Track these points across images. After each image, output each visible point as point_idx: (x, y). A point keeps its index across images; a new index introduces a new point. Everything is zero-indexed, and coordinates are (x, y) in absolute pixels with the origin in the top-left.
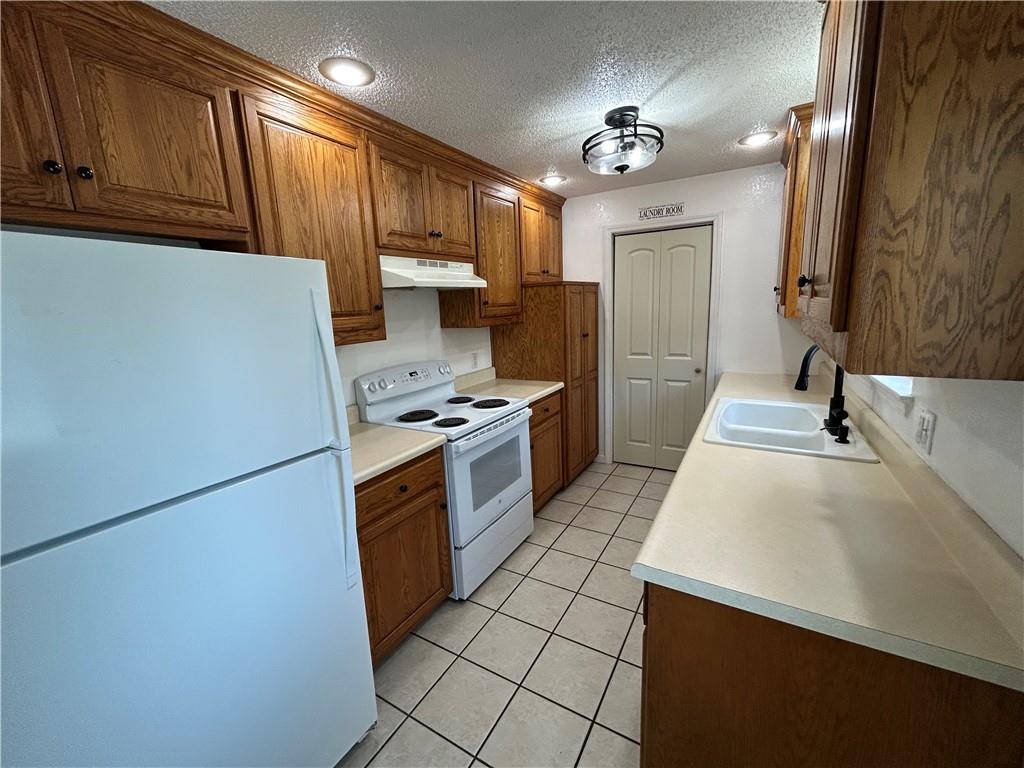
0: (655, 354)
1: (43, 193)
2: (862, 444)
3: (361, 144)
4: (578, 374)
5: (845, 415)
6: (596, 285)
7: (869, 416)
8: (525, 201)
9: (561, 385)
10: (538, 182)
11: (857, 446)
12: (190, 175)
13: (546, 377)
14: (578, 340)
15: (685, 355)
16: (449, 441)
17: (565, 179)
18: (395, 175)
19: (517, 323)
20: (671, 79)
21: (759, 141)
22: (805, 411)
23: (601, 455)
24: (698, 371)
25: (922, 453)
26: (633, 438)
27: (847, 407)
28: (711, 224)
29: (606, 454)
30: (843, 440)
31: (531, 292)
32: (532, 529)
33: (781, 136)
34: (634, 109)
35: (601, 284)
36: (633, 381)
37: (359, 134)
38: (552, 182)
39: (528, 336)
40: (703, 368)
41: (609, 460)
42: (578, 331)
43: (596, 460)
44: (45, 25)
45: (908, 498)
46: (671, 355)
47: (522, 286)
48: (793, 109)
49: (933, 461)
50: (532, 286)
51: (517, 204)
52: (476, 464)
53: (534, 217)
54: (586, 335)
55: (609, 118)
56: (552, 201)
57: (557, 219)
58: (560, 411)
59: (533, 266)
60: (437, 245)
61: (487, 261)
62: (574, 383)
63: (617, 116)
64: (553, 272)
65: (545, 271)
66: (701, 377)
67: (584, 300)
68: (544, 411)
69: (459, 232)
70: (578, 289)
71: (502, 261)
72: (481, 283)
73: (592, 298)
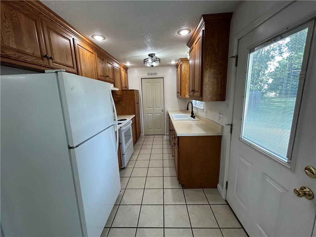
0: (153, 107)
1: (44, 63)
2: (197, 118)
3: (94, 53)
4: (137, 113)
5: (194, 114)
6: (138, 90)
7: (197, 114)
8: (122, 69)
9: (134, 115)
10: (124, 64)
11: (196, 119)
12: (67, 59)
13: (130, 114)
14: (136, 104)
15: (159, 107)
16: (121, 128)
17: (131, 64)
18: (100, 61)
19: (121, 100)
20: (163, 51)
21: (173, 62)
22: (186, 115)
23: (141, 134)
24: (162, 111)
25: (206, 117)
26: (149, 128)
27: (194, 113)
28: (163, 78)
29: (143, 134)
30: (194, 118)
32: (133, 152)
33: (177, 62)
34: (154, 54)
35: (139, 91)
36: (148, 114)
37: (93, 50)
38: (128, 64)
39: (124, 104)
40: (164, 110)
41: (144, 135)
42: (136, 102)
43: (141, 135)
44: (43, 21)
45: (205, 123)
46: (157, 107)
47: (122, 90)
48: (180, 59)
49: (207, 117)
50: (125, 90)
51: (120, 69)
52: (125, 134)
53: (123, 72)
54: (138, 103)
55: (149, 55)
56: (126, 69)
57: (127, 73)
58: (135, 122)
59: (124, 86)
60: (108, 79)
61: (116, 84)
62: (137, 115)
63: (151, 55)
64: (127, 87)
65: (126, 87)
66: (163, 112)
67: (137, 94)
68: (133, 122)
69: (111, 76)
70: (136, 92)
71: (118, 84)
72: (117, 89)
73: (138, 94)
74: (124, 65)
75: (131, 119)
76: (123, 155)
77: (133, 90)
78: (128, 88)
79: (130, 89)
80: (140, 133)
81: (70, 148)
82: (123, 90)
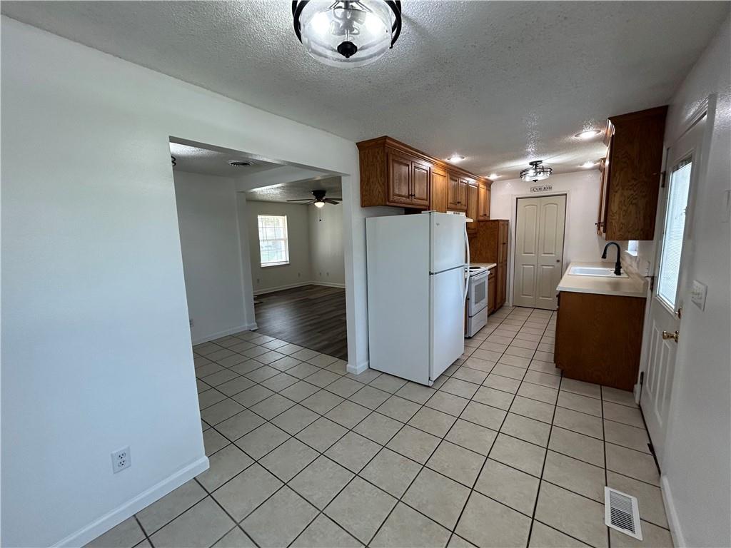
0: (537, 253)
4: (501, 261)
6: (508, 221)
8: (481, 186)
9: (495, 265)
13: (487, 261)
14: (502, 245)
15: (552, 254)
16: (471, 276)
19: (475, 237)
21: (589, 165)
23: (507, 303)
24: (558, 261)
26: (524, 293)
28: (566, 195)
29: (510, 302)
31: (482, 224)
32: (486, 323)
34: (540, 162)
35: (510, 221)
36: (525, 266)
37: (446, 172)
38: (493, 177)
39: (479, 243)
40: (561, 260)
41: (511, 305)
42: (502, 242)
43: (505, 305)
46: (544, 254)
48: (602, 159)
50: (482, 221)
51: (478, 187)
52: (476, 287)
53: (482, 191)
54: (504, 244)
55: (531, 164)
56: (488, 184)
57: (490, 190)
58: (494, 276)
59: (481, 213)
60: (459, 206)
61: (469, 212)
62: (499, 265)
63: (535, 164)
64: (488, 215)
65: (485, 215)
66: (560, 264)
67: (504, 227)
68: (491, 274)
69: (464, 202)
70: (502, 223)
71: (473, 211)
72: (471, 220)
73: (506, 227)
74: (487, 179)
75: (488, 268)
76: (469, 317)
77: (497, 220)
78: (489, 217)
79: (492, 218)
80: (503, 300)
81: (430, 274)
82: (479, 221)
